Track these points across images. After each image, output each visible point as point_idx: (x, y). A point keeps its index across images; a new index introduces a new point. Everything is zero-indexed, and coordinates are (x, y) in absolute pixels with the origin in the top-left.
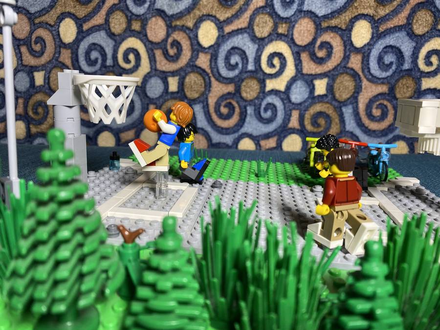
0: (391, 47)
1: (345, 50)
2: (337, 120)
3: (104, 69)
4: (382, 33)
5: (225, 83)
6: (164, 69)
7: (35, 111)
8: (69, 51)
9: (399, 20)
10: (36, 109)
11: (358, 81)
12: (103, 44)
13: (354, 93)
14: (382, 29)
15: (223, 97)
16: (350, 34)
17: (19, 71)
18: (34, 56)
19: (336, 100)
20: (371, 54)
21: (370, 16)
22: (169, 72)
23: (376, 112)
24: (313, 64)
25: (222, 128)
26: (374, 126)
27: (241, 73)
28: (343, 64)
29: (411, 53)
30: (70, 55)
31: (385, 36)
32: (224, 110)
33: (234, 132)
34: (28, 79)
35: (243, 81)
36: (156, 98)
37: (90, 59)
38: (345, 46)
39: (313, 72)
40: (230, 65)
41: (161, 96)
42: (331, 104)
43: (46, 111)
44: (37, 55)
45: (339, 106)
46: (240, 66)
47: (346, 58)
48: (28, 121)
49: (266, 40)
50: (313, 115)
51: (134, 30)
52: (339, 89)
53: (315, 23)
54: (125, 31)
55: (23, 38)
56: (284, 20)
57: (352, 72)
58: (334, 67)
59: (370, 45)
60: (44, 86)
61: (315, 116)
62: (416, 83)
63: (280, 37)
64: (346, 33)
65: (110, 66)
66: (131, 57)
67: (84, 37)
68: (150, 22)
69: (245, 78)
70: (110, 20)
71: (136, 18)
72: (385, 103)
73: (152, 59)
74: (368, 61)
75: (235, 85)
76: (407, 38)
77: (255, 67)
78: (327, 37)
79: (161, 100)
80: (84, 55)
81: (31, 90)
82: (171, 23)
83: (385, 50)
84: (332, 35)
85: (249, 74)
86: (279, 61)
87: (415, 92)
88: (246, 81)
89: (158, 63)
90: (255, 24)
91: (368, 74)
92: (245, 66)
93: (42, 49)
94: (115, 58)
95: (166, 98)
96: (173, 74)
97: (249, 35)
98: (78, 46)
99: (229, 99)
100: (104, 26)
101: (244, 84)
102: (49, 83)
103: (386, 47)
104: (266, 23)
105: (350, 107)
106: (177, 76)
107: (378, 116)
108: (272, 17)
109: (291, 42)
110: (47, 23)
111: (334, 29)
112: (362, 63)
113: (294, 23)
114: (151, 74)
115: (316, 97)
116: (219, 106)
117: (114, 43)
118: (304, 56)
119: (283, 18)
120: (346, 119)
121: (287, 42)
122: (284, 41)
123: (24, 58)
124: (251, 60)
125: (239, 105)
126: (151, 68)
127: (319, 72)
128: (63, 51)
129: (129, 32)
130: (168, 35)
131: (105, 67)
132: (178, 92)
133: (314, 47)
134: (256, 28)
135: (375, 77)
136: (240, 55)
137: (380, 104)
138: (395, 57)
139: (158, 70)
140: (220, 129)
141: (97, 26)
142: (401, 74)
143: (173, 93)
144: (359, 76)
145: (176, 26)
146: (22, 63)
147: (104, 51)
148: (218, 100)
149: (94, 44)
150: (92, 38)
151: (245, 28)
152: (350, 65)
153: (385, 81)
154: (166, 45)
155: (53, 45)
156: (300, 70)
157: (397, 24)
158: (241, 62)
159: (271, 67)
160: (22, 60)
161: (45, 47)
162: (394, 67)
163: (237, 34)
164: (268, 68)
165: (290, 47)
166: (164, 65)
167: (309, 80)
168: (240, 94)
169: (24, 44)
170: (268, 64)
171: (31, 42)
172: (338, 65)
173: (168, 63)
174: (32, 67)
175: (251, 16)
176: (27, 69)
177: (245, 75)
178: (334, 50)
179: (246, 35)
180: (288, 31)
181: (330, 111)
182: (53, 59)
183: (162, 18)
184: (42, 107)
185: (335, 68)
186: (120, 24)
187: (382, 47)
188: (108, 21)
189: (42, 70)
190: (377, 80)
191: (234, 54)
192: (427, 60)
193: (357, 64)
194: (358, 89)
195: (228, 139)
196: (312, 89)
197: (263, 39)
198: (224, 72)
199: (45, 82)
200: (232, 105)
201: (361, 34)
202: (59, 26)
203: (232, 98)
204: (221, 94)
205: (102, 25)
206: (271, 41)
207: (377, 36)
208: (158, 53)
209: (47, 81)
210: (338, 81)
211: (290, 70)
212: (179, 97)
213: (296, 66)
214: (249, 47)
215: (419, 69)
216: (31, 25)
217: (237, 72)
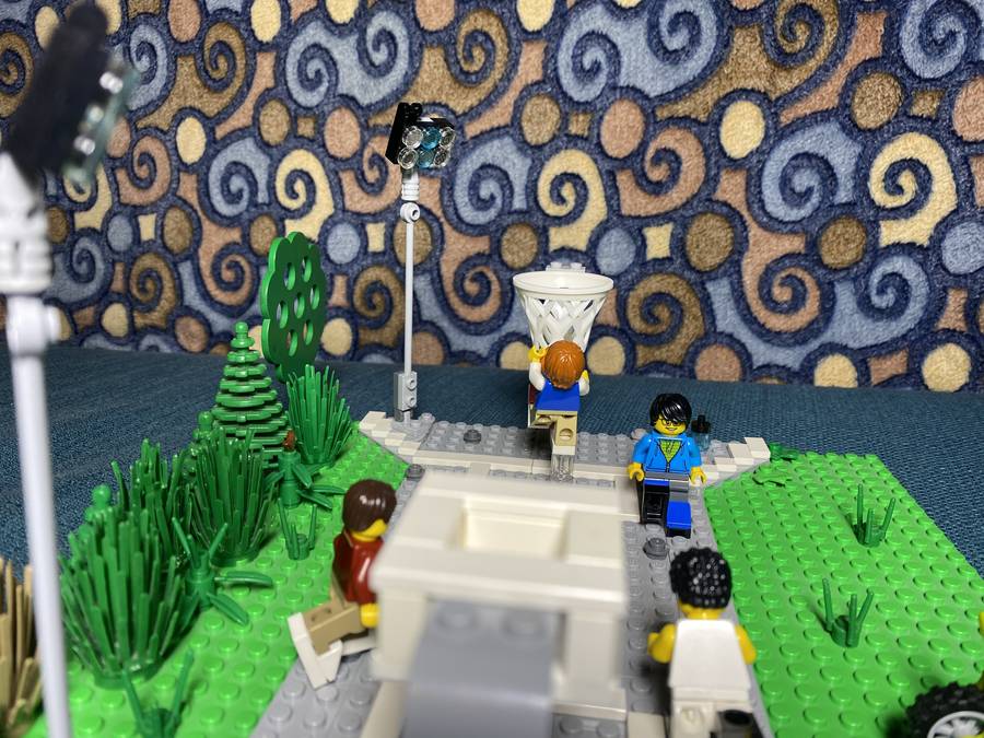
0: (807, 156)
1: (706, 165)
2: (696, 311)
3: (253, 210)
4: (788, 126)
5: (472, 235)
6: (358, 208)
7: (141, 286)
8: (194, 177)
9: (823, 98)
10: (144, 283)
11: (740, 228)
12: (251, 163)
13: (732, 252)
14: (786, 117)
15: (468, 262)
16: (718, 132)
17: (115, 215)
18: (140, 188)
19: (693, 269)
20: (766, 173)
21: (759, 92)
22: (369, 214)
23: (782, 294)
24: (642, 194)
25: (469, 323)
26: (776, 322)
27: (499, 215)
28: (704, 195)
29: (852, 168)
30: (195, 185)
31: (793, 132)
32: (471, 288)
33: (492, 331)
34: (129, 230)
35: (504, 230)
36: (347, 264)
37: (229, 191)
38: (707, 157)
39: (642, 213)
40: (479, 199)
41: (355, 260)
42: (681, 277)
43: (159, 286)
44: (143, 184)
45: (700, 280)
46: (499, 201)
47: (711, 181)
48: (131, 304)
49: (547, 149)
50: (645, 299)
51: (302, 137)
52: (698, 247)
53: (643, 110)
54: (287, 138)
55: (120, 156)
56: (582, 108)
57: (725, 209)
58: (684, 200)
59: (763, 152)
60: (154, 241)
61: (649, 301)
62: (866, 232)
63: (574, 141)
64: (708, 130)
65: (264, 204)
66: (300, 186)
67: (218, 152)
68: (329, 120)
69: (508, 226)
70: (261, 118)
71: (305, 112)
72: (800, 274)
73: (337, 190)
74: (760, 186)
75: (491, 239)
76: (841, 137)
77: (528, 202)
78: (668, 139)
79: (356, 268)
80: (218, 184)
81: (135, 248)
82: (366, 121)
83: (794, 162)
84: (678, 134)
85: (515, 217)
86: (573, 190)
87: (865, 251)
88: (509, 230)
89: (347, 198)
90: (524, 117)
91: (761, 212)
92: (508, 200)
93: (150, 173)
94: (271, 188)
95: (364, 263)
96: (376, 217)
97: (514, 140)
98: (209, 168)
99: (480, 265)
100: (252, 129)
101: (507, 236)
102: (162, 236)
103: (796, 157)
104: (545, 114)
105: (725, 282)
106: (381, 221)
107: (786, 302)
108: (557, 103)
109: (598, 151)
110: (157, 128)
111: (684, 122)
112: (747, 189)
113: (601, 113)
114: (336, 219)
115: (649, 262)
116: (463, 280)
117: (268, 161)
118: (624, 180)
119: (578, 103)
120: (715, 306)
121: (590, 153)
122: (582, 149)
123: (122, 191)
124: (519, 188)
125: (498, 278)
126: (335, 207)
127: (654, 212)
128: (183, 177)
129: (293, 140)
130: (364, 144)
131: (256, 205)
132: (383, 253)
133: (643, 160)
134: (526, 126)
135: (776, 219)
136: (499, 180)
137: (788, 277)
138: (817, 177)
139: (348, 211)
140: (464, 323)
141: (240, 129)
142: (832, 213)
143: (375, 254)
144: (741, 217)
145: (375, 126)
146: (119, 201)
147: (253, 176)
148: (459, 268)
149: (235, 163)
150: (232, 151)
151: (506, 126)
152: (719, 195)
153: (797, 227)
154: (360, 162)
155: (167, 166)
156: (615, 208)
157: (818, 107)
158: (501, 193)
159: (558, 204)
160: (119, 195)
161: (156, 171)
162: (815, 199)
163: (492, 139)
164: (552, 205)
165: (595, 161)
166: (358, 202)
167: (636, 228)
168: (500, 256)
169: (122, 167)
170: (551, 196)
171: (132, 162)
172: (694, 196)
173: (365, 196)
174: (135, 206)
175: (516, 102)
176: (128, 210)
177: (509, 220)
178: (684, 167)
179: (507, 140)
180: (589, 129)
181: (680, 291)
182: (168, 192)
183: (352, 111)
184: (154, 280)
185: (687, 204)
186: (277, 126)
187: (788, 156)
188: (258, 119)
189: (153, 213)
190: (781, 226)
191: (484, 179)
192: (890, 182)
193: (736, 194)
194: (740, 246)
195: (481, 345)
196: (642, 246)
197: (539, 147)
198: (469, 214)
199: (156, 233)
200: (487, 278)
201: (742, 130)
202: (176, 133)
203: (486, 264)
204: (464, 256)
205: (247, 127)
206: (557, 150)
207: (776, 134)
208: (347, 179)
209: (159, 232)
210: (694, 229)
211: (596, 209)
212: (387, 262)
213: (608, 199)
214: (514, 164)
215: (873, 201)
216: (131, 131)
217: (492, 213)
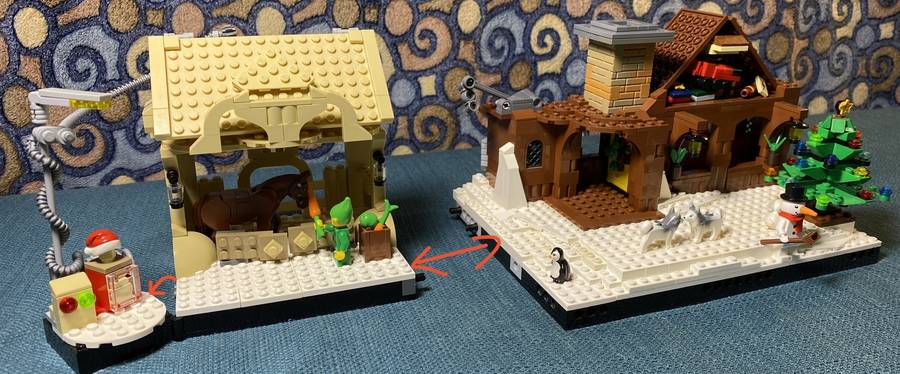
0: (500, 29)
1: (452, 39)
2: (452, 126)
3: (103, 85)
4: (491, 12)
8: (36, 60)
19: (449, 101)
20: (482, 40)
24: (415, 58)
28: (452, 57)
29: (522, 35)
30: (39, 67)
31: (493, 16)
37: (76, 70)
38: (452, 34)
39: (417, 68)
42: (444, 107)
45: (453, 107)
47: (455, 48)
51: (152, 25)
52: (451, 88)
53: (410, 5)
54: (137, 26)
56: (372, 4)
57: (464, 64)
58: (441, 61)
59: (480, 28)
61: (425, 123)
62: (531, 68)
63: (369, 25)
64: (450, 18)
65: (114, 80)
67: (62, 37)
68: (176, 12)
70: (109, 10)
71: (153, 6)
74: (480, 48)
76: (516, 17)
78: (427, 24)
80: (64, 66)
82: (210, 13)
83: (494, 34)
84: (433, 20)
90: (335, 9)
91: (482, 64)
94: (122, 67)
97: (329, 25)
98: (53, 51)
100: (99, 19)
103: (495, 30)
104: (349, 8)
109: (384, 32)
111: (435, 13)
112: (474, 52)
113: (384, 7)
115: (424, 98)
117: (118, 45)
121: (379, 32)
127: (423, 68)
128: (25, 59)
129: (144, 28)
130: (208, 30)
133: (413, 36)
134: (336, 16)
135: (489, 66)
138: (505, 40)
141: (86, 18)
142: (516, 60)
144: (472, 66)
149: (82, 47)
150: (78, 37)
151: (322, 15)
152: (460, 56)
153: (498, 69)
156: (399, 66)
157: (504, 1)
162: (506, 51)
165: (383, 38)
167: (413, 78)
172: (446, 58)
178: (439, 40)
179: (324, 25)
180: (378, 17)
183: (197, 5)
185: (444, 61)
186: (127, 17)
187: (491, 30)
188: (106, 11)
190: (490, 69)
192: (541, 42)
193: (469, 54)
196: (419, 88)
201: (470, 17)
202: (13, 21)
205: (94, 17)
207: (486, 17)
210: (448, 78)
211: (388, 68)
213: (394, 61)
215: (533, 52)
